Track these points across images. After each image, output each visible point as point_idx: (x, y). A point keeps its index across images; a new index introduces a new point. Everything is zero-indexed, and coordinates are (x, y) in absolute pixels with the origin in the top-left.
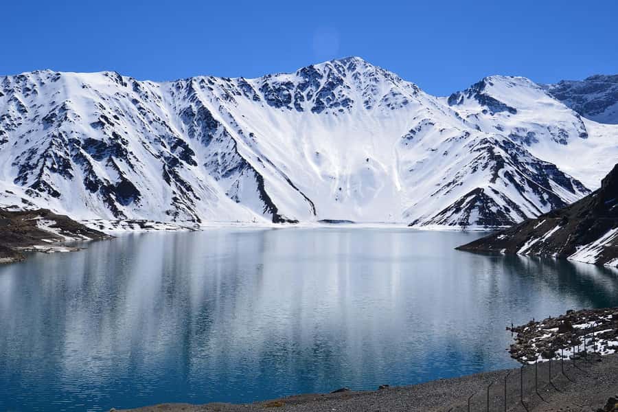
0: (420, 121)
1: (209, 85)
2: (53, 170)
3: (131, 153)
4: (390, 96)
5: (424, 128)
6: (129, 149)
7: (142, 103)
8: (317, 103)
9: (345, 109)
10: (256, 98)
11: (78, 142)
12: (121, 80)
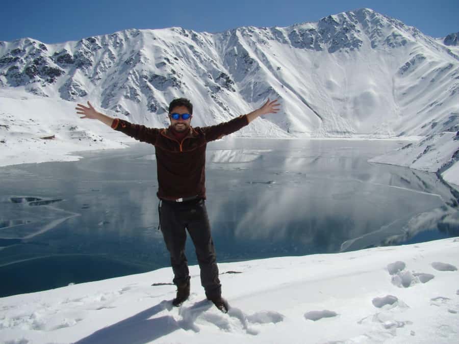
0: (414, 55)
1: (249, 34)
2: (126, 97)
3: (184, 84)
4: (392, 37)
5: (417, 61)
6: (183, 81)
7: (197, 48)
8: (333, 43)
9: (356, 49)
10: (285, 42)
11: (146, 77)
12: (185, 32)
